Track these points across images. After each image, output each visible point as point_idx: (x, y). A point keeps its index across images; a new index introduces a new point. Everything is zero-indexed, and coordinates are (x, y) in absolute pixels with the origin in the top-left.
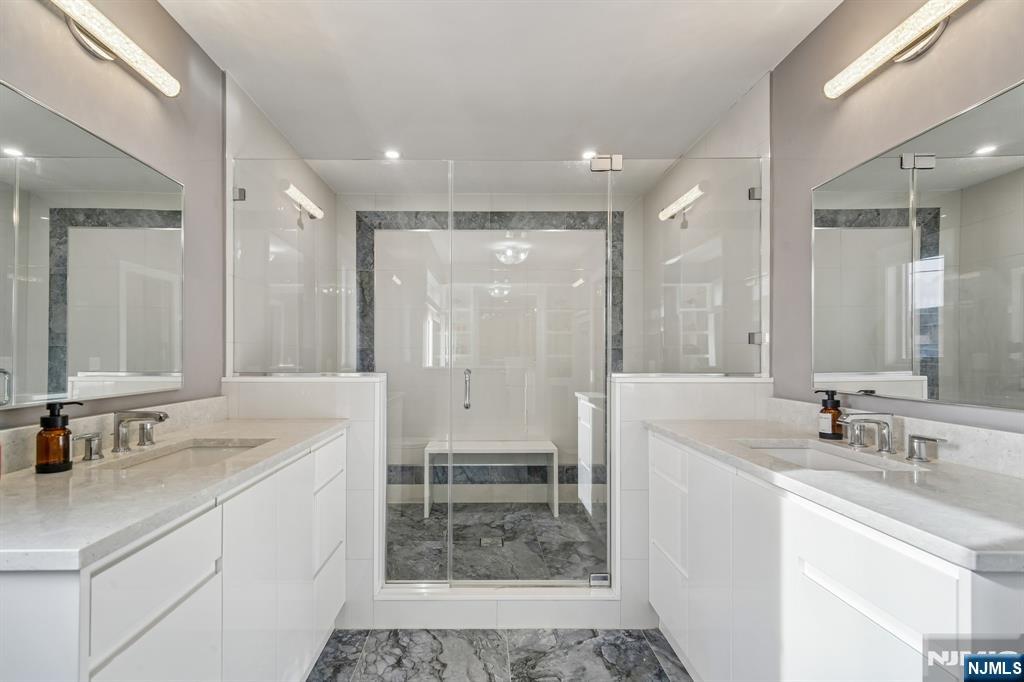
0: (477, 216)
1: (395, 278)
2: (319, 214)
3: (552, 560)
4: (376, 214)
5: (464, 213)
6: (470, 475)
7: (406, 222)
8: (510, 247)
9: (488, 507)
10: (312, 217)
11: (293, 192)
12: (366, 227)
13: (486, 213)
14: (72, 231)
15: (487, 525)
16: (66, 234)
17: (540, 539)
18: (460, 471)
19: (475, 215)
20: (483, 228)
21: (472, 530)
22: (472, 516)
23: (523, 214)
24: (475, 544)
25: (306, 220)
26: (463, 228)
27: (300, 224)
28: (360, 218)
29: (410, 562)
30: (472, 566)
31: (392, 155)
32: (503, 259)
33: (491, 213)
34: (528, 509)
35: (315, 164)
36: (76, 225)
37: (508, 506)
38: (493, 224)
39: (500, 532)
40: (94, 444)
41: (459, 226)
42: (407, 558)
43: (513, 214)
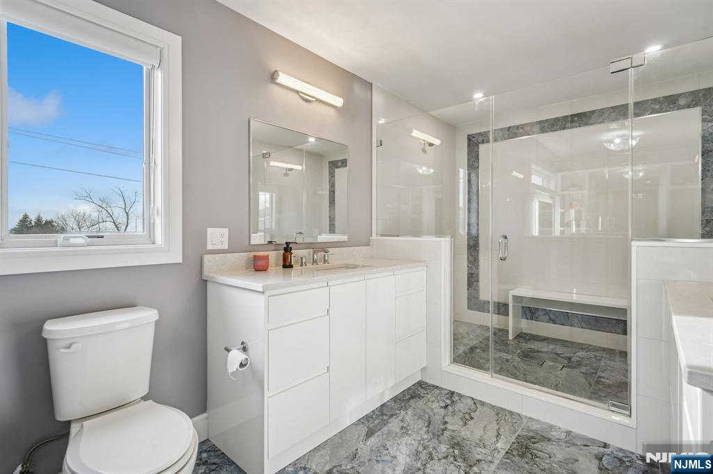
0: (559, 120)
1: (514, 173)
2: (437, 142)
3: (599, 390)
4: (480, 134)
5: (547, 120)
6: (552, 317)
7: (501, 135)
8: (615, 136)
9: (564, 343)
10: (431, 145)
11: (416, 133)
12: (474, 143)
13: (567, 116)
14: (336, 170)
15: (557, 354)
16: (334, 172)
17: (600, 373)
18: (544, 312)
19: (557, 120)
20: (563, 129)
21: (542, 355)
22: (548, 346)
23: (602, 111)
24: (538, 364)
25: (427, 148)
26: (546, 132)
27: (424, 151)
28: (470, 138)
29: (482, 361)
30: (525, 375)
31: (478, 96)
32: (612, 147)
33: (572, 115)
34: (605, 352)
35: (435, 113)
36: (338, 167)
37: (584, 346)
38: (573, 124)
39: (566, 362)
40: (304, 260)
41: (543, 130)
42: (482, 358)
43: (593, 112)
